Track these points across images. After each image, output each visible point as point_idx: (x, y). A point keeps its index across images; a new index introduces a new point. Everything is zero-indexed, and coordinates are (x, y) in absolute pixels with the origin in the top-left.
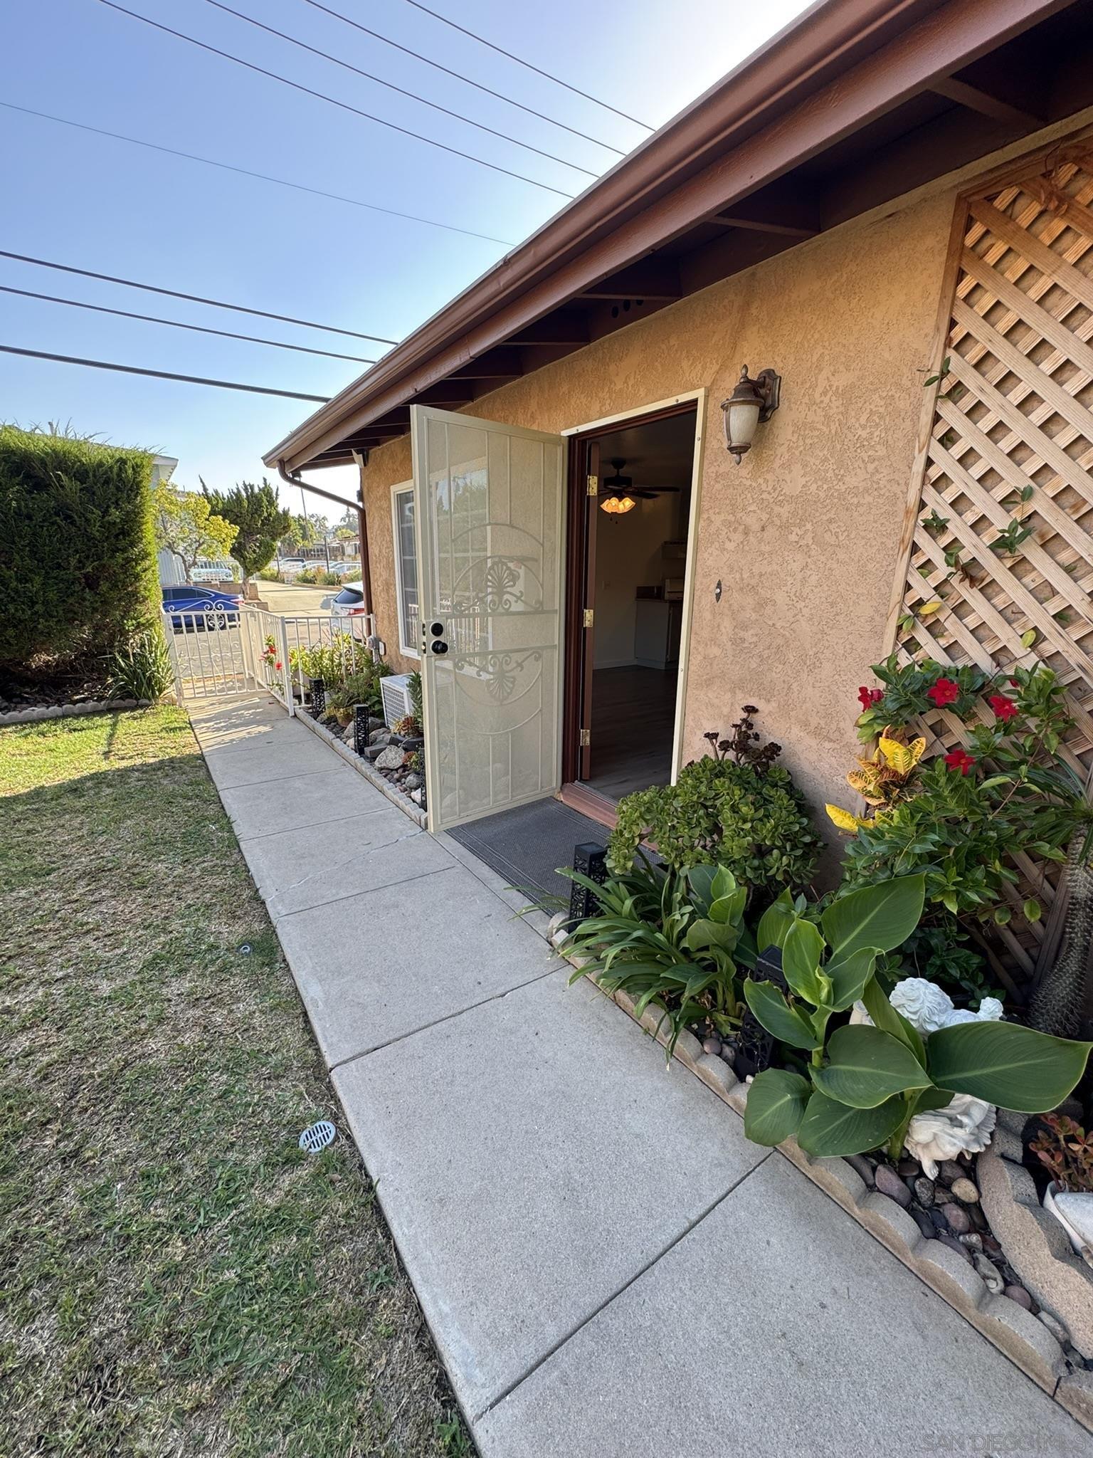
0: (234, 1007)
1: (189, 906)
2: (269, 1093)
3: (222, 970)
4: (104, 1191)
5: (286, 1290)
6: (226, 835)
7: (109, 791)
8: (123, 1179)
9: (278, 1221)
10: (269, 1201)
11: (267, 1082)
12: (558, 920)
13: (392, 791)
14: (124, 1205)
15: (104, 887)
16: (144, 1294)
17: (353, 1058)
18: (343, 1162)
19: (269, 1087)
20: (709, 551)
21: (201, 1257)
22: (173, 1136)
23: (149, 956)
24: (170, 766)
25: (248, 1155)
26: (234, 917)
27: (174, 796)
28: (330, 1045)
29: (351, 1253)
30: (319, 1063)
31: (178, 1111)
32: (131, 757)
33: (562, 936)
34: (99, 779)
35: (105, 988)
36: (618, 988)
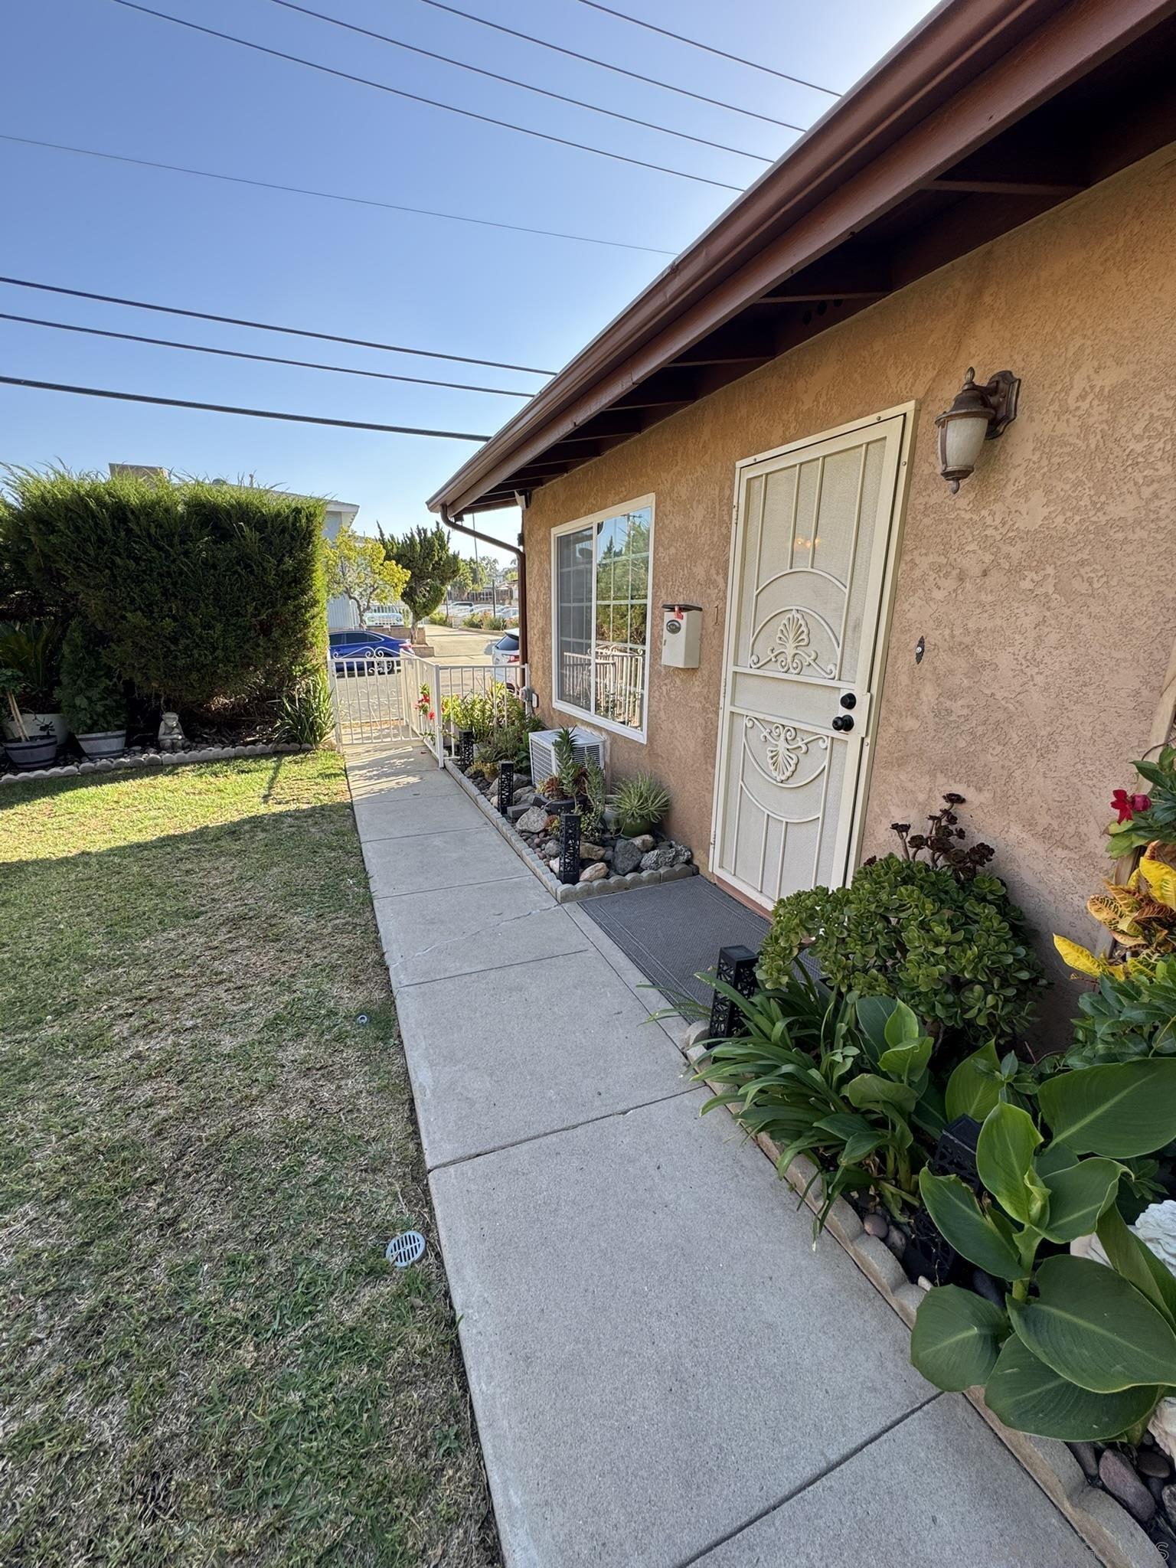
0: (343, 1083)
1: (316, 965)
2: (364, 1188)
3: (338, 1039)
4: (191, 1270)
5: (348, 1431)
6: (362, 890)
7: (262, 835)
8: (211, 1259)
9: (351, 1343)
10: (346, 1317)
11: (364, 1175)
12: (698, 1028)
13: (531, 857)
14: (208, 1290)
15: (243, 936)
16: (209, 1399)
17: (453, 1162)
18: (428, 1286)
19: (364, 1181)
20: (911, 600)
21: (270, 1369)
22: (263, 1221)
23: (271, 1015)
24: (320, 813)
25: (332, 1257)
26: (356, 983)
27: (320, 846)
28: (431, 1143)
29: (421, 1401)
30: (419, 1160)
31: (272, 1192)
32: (287, 802)
33: (697, 1052)
34: (256, 822)
35: (228, 1044)
36: (760, 1131)
